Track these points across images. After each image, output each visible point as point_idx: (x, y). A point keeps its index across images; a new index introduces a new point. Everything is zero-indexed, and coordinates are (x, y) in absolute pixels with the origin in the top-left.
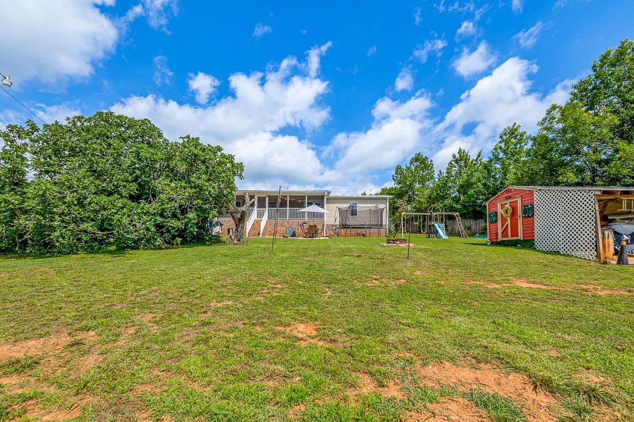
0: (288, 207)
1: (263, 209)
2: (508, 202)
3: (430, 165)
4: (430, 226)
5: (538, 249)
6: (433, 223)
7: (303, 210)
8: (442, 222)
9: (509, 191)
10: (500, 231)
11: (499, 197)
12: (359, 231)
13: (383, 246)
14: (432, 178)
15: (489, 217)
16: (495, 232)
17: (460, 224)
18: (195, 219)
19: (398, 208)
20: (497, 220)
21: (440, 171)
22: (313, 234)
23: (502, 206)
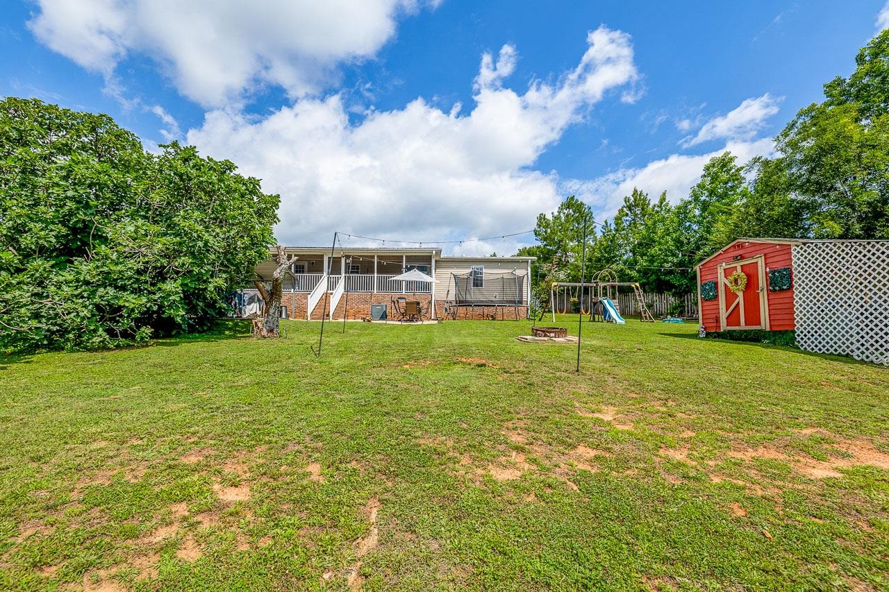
0: (376, 274)
1: (337, 276)
2: (738, 265)
3: (588, 214)
4: (595, 304)
5: (802, 349)
6: (600, 299)
7: (398, 277)
8: (614, 298)
9: (741, 246)
10: (723, 315)
11: (721, 257)
12: (486, 310)
13: (526, 341)
14: (592, 232)
15: (702, 291)
16: (714, 316)
17: (640, 300)
18: (177, 293)
19: (543, 276)
20: (717, 296)
21: (606, 222)
22: (413, 315)
23: (727, 273)
